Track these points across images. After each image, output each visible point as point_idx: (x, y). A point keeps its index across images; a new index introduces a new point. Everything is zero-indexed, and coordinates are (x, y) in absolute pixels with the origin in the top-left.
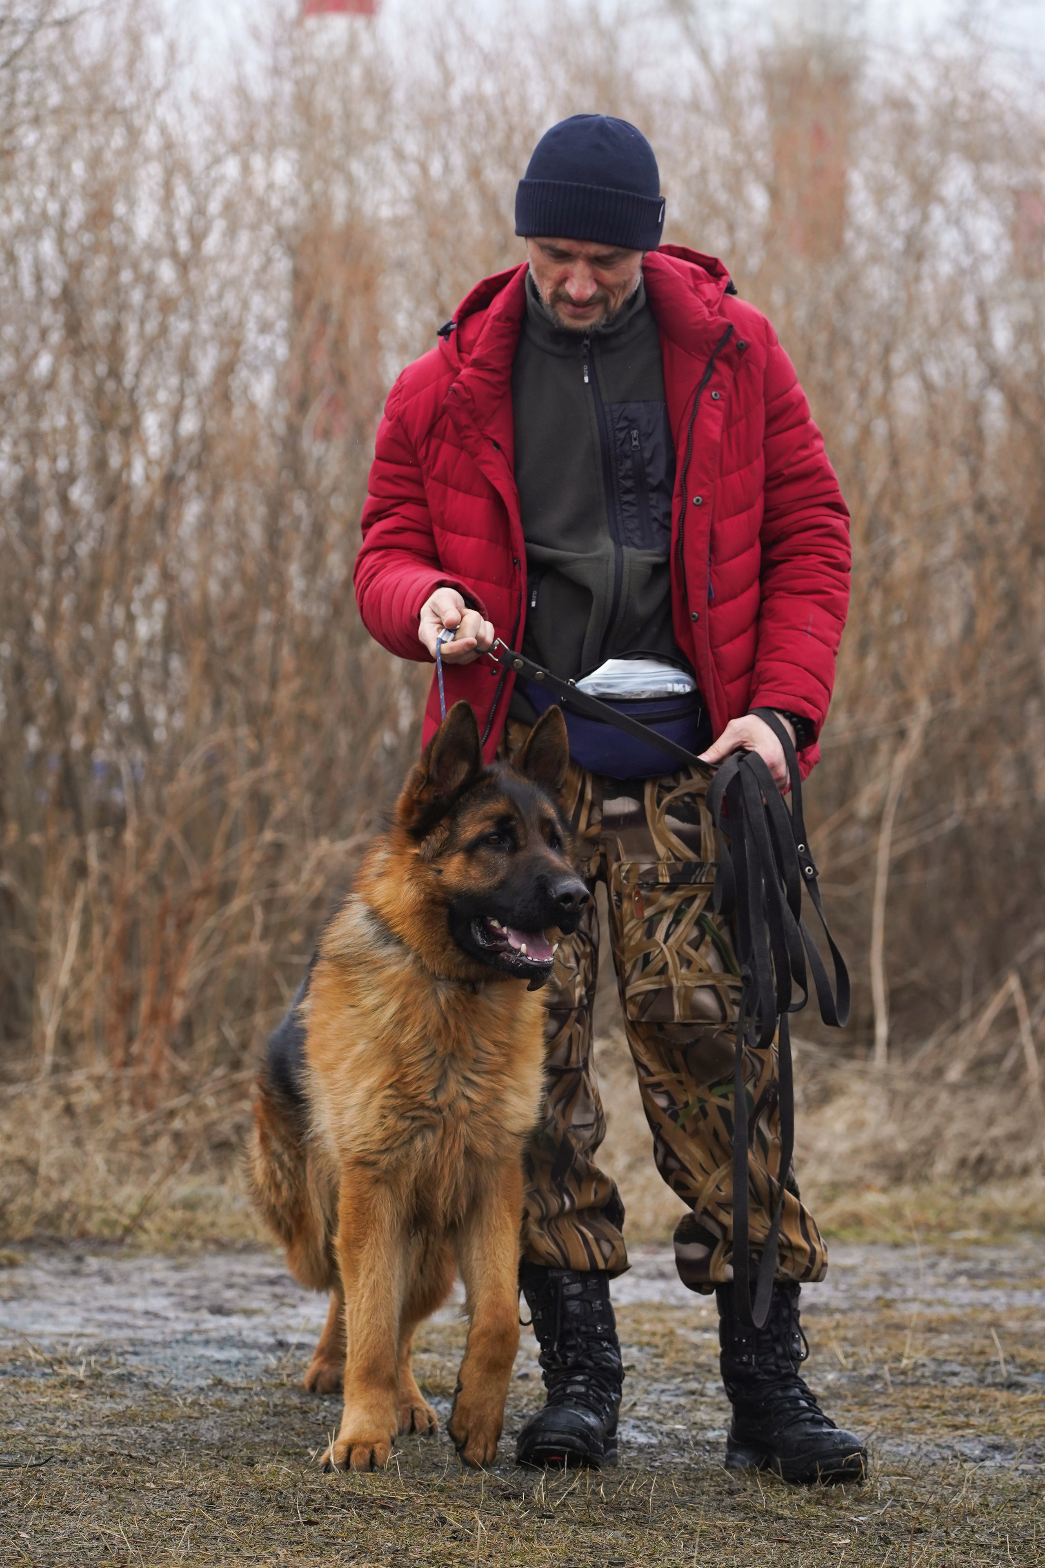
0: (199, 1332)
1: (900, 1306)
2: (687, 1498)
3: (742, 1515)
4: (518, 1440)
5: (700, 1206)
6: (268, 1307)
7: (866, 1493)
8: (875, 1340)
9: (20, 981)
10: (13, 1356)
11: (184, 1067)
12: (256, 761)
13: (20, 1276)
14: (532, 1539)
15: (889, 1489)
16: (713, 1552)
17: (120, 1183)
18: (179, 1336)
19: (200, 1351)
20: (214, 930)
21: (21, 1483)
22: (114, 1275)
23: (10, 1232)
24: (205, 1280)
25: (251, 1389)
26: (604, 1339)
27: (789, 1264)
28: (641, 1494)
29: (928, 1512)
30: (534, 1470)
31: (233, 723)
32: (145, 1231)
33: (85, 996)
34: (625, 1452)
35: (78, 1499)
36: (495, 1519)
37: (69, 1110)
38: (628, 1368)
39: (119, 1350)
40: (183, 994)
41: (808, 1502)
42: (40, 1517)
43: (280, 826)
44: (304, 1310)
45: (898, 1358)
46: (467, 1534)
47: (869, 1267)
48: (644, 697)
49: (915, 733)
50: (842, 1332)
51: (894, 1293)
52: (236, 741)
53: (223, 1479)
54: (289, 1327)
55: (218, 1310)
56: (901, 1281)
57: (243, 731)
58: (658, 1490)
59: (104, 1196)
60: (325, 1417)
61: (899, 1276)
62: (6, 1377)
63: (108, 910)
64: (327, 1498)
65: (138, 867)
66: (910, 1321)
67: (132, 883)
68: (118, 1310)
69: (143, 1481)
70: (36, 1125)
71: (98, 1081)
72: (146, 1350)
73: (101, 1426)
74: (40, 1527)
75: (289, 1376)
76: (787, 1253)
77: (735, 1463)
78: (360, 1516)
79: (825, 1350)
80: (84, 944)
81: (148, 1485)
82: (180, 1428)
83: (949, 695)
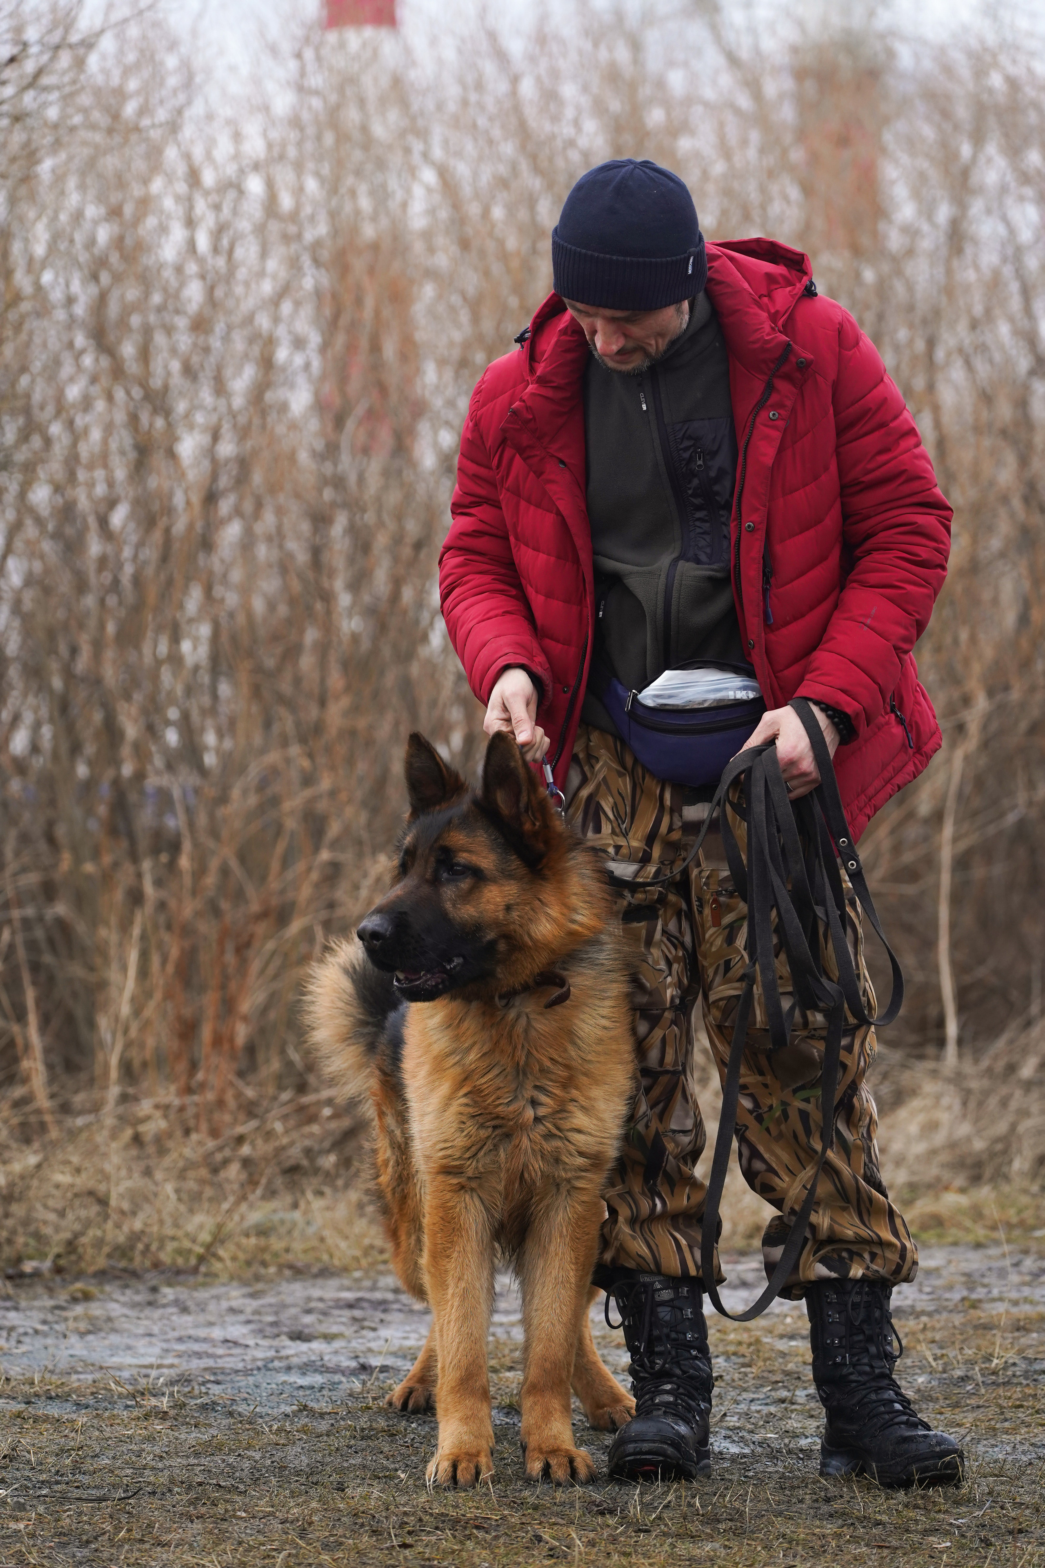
0: (280, 1358)
1: (986, 1306)
2: (783, 1507)
3: (840, 1522)
4: (609, 1454)
5: (787, 1207)
6: (349, 1331)
7: (965, 1495)
8: (963, 1341)
9: (79, 1012)
10: (95, 1390)
11: (250, 1093)
12: (308, 780)
13: (96, 1309)
14: (630, 1554)
15: (987, 1491)
16: (813, 1561)
17: (191, 1211)
18: (260, 1364)
19: (282, 1377)
20: (273, 953)
21: (111, 1517)
22: (190, 1304)
23: (83, 1265)
24: (284, 1306)
25: (337, 1413)
26: (694, 1348)
27: (879, 1261)
28: (737, 1504)
29: (1027, 1512)
30: (626, 1484)
31: (285, 743)
32: (220, 1259)
33: (146, 1026)
34: (717, 1463)
35: (169, 1531)
36: (592, 1535)
37: (137, 1140)
38: (717, 1379)
39: (200, 1379)
40: (245, 1019)
41: (906, 1506)
42: (132, 1550)
43: (335, 845)
44: (384, 1333)
45: (988, 1358)
46: (564, 1551)
47: (952, 1268)
48: (706, 705)
49: (973, 728)
50: (929, 1335)
51: (979, 1293)
52: (288, 761)
53: (314, 1504)
54: (370, 1350)
55: (298, 1336)
56: (986, 1281)
57: (295, 750)
58: (756, 1499)
59: (176, 1225)
60: (413, 1439)
61: (983, 1276)
62: (89, 1410)
63: (166, 937)
64: (421, 1520)
65: (194, 893)
66: (999, 1320)
67: (188, 909)
68: (197, 1340)
69: (234, 1510)
70: (105, 1155)
71: (165, 1108)
72: (228, 1378)
73: (188, 1457)
74: (132, 1560)
75: (374, 1399)
76: (878, 1251)
77: (831, 1470)
78: (455, 1537)
79: (914, 1353)
80: (143, 972)
81: (239, 1513)
82: (268, 1455)
83: (1007, 688)
